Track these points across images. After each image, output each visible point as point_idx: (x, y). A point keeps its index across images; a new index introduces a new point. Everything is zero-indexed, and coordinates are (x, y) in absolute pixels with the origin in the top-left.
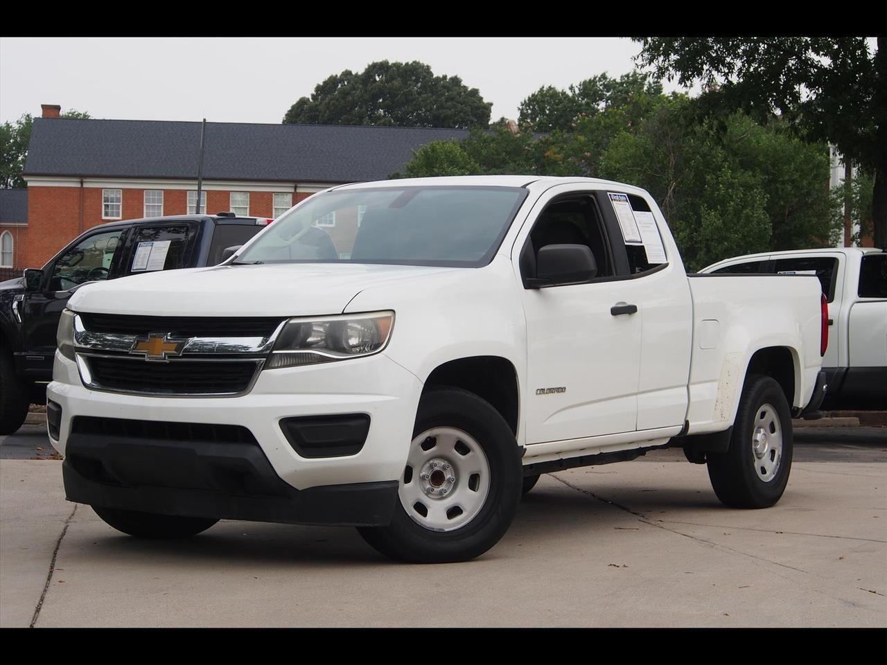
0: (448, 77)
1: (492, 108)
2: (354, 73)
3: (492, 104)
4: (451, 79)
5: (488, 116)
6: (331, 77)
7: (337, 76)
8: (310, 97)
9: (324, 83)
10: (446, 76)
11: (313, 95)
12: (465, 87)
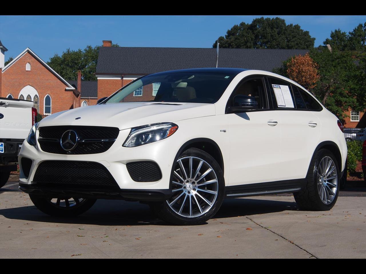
0: (293, 25)
1: (315, 41)
2: (246, 24)
3: (315, 39)
4: (294, 26)
5: (313, 45)
6: (235, 26)
7: (237, 25)
8: (225, 37)
9: (231, 29)
10: (292, 24)
11: (226, 36)
12: (301, 30)
